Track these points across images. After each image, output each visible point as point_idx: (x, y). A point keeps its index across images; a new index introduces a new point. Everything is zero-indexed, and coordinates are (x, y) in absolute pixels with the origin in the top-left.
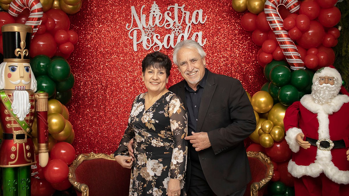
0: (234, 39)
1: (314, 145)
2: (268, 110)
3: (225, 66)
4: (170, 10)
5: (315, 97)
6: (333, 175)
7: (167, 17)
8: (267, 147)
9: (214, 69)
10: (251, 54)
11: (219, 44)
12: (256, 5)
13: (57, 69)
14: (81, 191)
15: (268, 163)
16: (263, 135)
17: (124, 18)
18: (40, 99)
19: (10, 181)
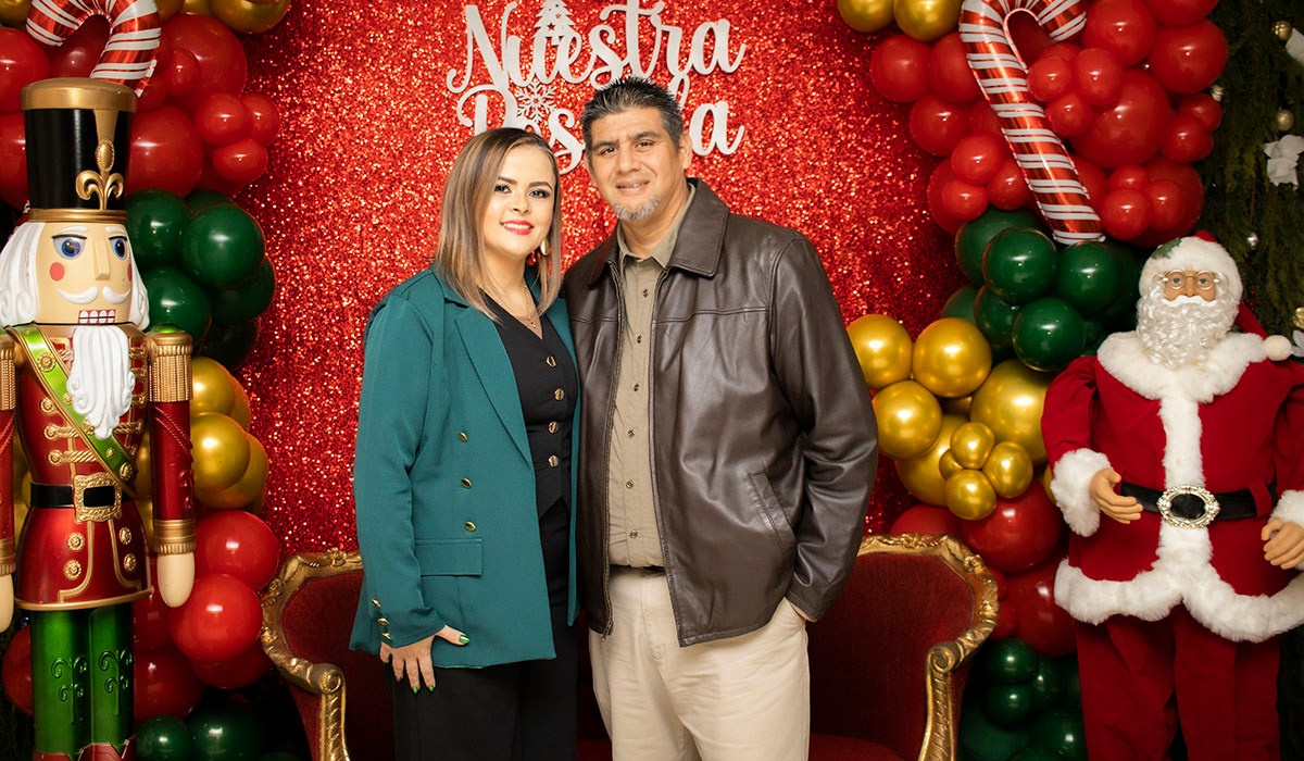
0: (842, 130)
1: (1153, 509)
2: (973, 387)
3: (808, 228)
4: (609, 21)
5: (1150, 344)
6: (1217, 611)
7: (599, 49)
8: (970, 518)
10: (902, 183)
11: (789, 146)
12: (928, 8)
13: (215, 244)
14: (319, 690)
15: (974, 575)
16: (957, 477)
17: (440, 48)
18: (163, 355)
19: (59, 660)
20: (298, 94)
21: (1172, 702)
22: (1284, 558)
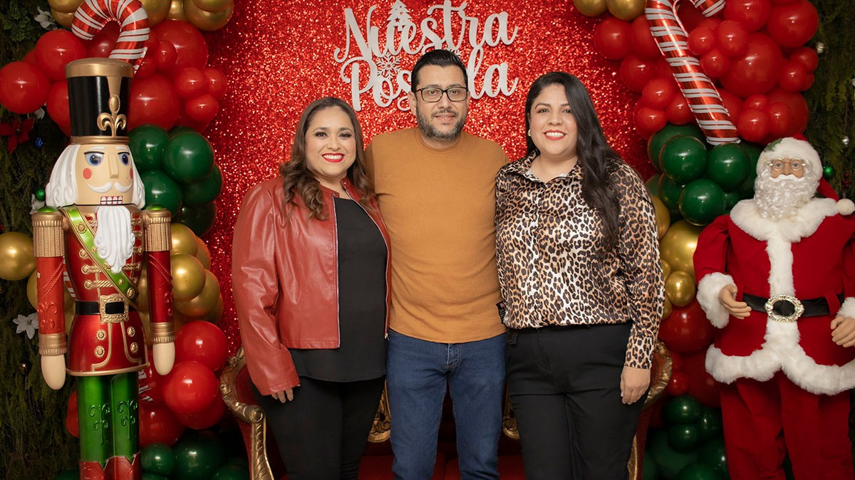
1: (761, 310)
4: (433, 15)
5: (761, 206)
6: (804, 375)
7: (427, 33)
10: (619, 110)
13: (184, 156)
14: (250, 420)
15: (659, 355)
17: (330, 36)
18: (153, 223)
19: (93, 406)
20: (245, 66)
21: (782, 434)
22: (844, 340)
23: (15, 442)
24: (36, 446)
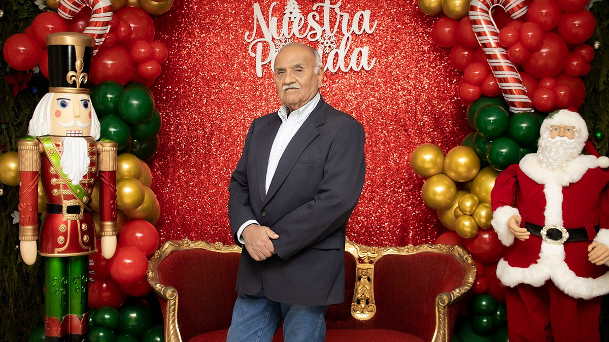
0: (421, 60)
1: (538, 235)
2: (472, 178)
3: (405, 105)
4: (316, 10)
5: (541, 159)
6: (566, 283)
7: (311, 23)
8: (467, 238)
9: (386, 108)
10: (448, 85)
11: (397, 67)
12: (458, 4)
13: (132, 105)
14: (166, 297)
15: (467, 264)
16: (461, 218)
17: (243, 23)
18: (104, 151)
19: (56, 278)
20: (182, 42)
21: (549, 326)
22: (597, 260)
23: (9, 300)
24: (23, 304)
